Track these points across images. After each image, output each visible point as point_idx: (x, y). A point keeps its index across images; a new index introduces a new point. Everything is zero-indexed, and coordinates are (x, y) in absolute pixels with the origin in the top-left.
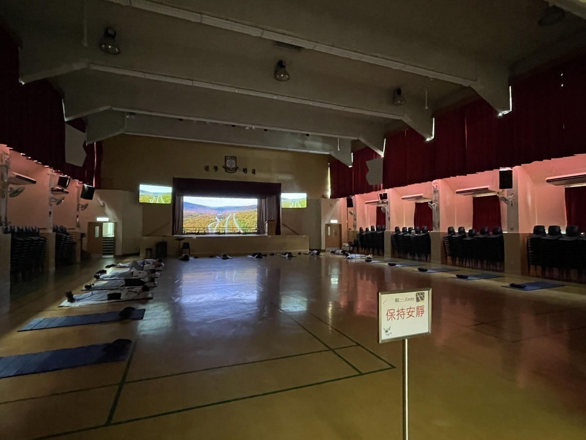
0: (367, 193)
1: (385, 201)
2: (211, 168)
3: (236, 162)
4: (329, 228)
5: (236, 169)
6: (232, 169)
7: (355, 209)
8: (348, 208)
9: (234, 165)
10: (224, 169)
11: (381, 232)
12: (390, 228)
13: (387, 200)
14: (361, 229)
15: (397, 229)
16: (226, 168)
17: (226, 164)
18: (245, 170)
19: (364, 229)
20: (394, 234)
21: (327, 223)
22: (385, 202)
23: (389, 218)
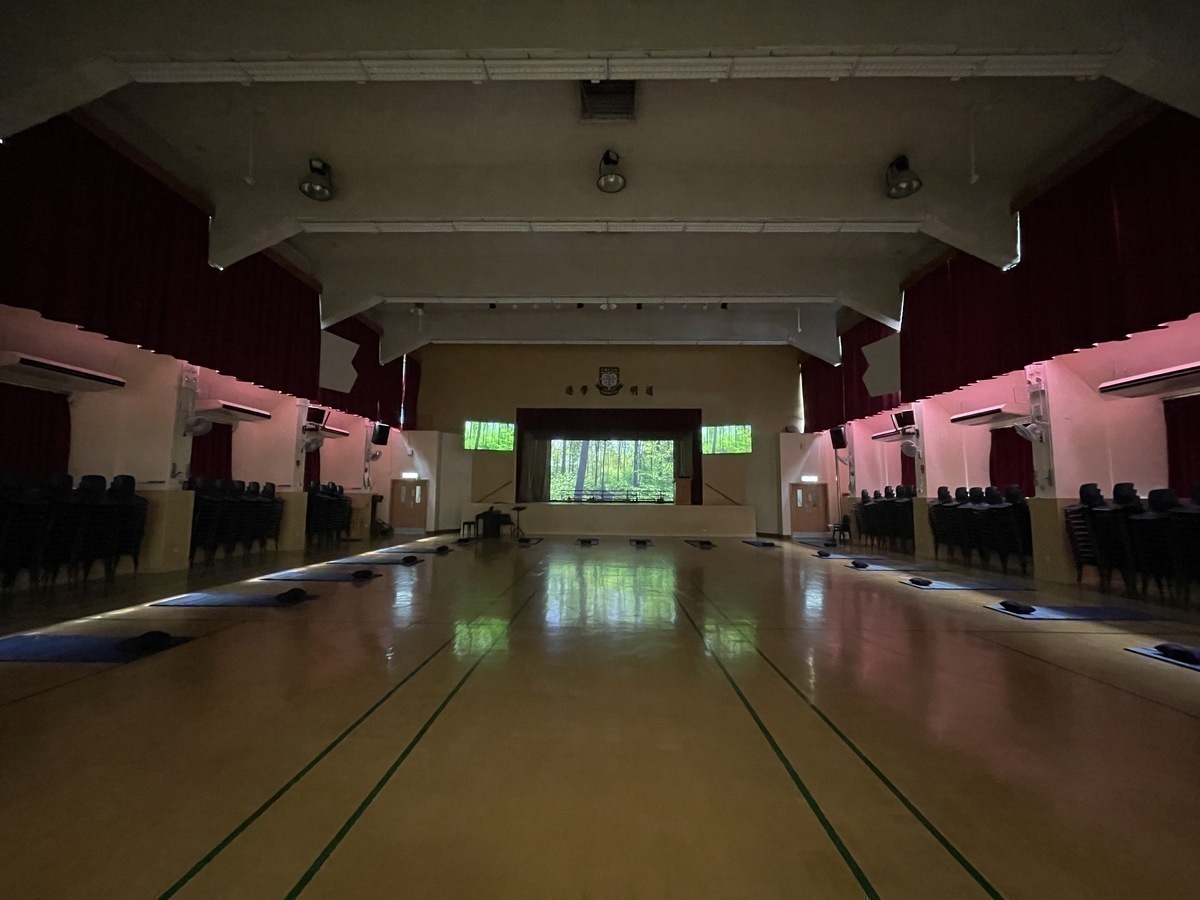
2: (577, 390)
3: (618, 377)
4: (799, 492)
5: (619, 387)
6: (612, 388)
7: (851, 453)
8: (839, 450)
9: (615, 382)
10: (598, 390)
11: (906, 499)
12: (925, 490)
13: (916, 426)
14: (864, 494)
15: (943, 492)
16: (601, 388)
17: (601, 381)
18: (634, 390)
21: (793, 481)
22: (912, 430)
23: (923, 468)
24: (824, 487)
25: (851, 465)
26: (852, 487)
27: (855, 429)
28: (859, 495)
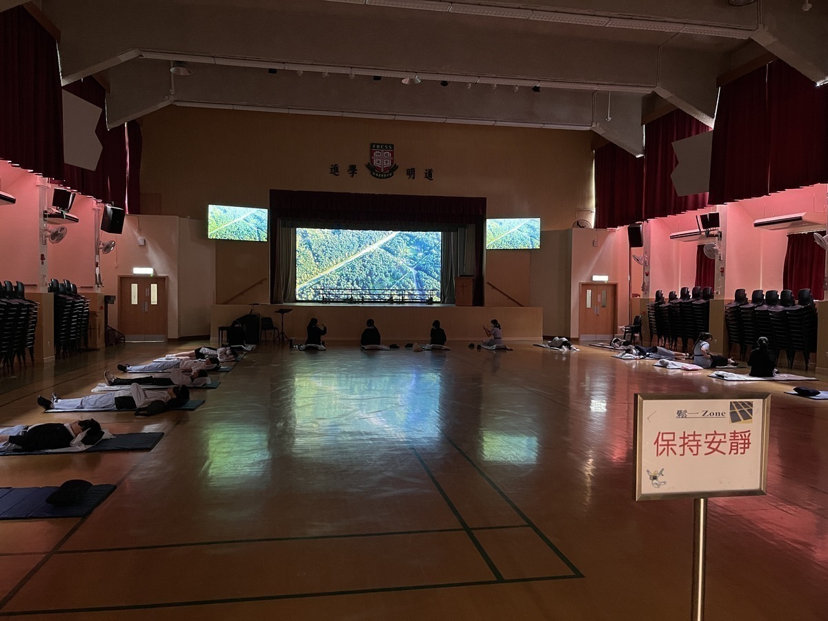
0: (674, 214)
1: (714, 231)
2: (343, 169)
3: (392, 156)
4: (589, 292)
5: (393, 169)
6: (386, 169)
7: (647, 252)
8: (632, 248)
9: (389, 163)
10: (368, 171)
11: (702, 301)
12: (723, 293)
13: (720, 229)
14: (659, 295)
15: (740, 295)
16: (372, 168)
17: (372, 160)
18: (411, 172)
19: (666, 296)
20: (734, 305)
21: (584, 281)
22: (716, 232)
23: (723, 271)
24: (615, 286)
25: (646, 265)
26: (645, 288)
27: (653, 228)
28: (653, 296)
